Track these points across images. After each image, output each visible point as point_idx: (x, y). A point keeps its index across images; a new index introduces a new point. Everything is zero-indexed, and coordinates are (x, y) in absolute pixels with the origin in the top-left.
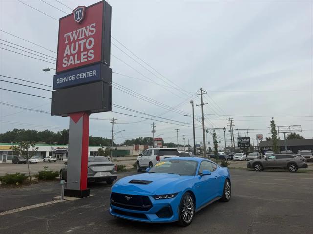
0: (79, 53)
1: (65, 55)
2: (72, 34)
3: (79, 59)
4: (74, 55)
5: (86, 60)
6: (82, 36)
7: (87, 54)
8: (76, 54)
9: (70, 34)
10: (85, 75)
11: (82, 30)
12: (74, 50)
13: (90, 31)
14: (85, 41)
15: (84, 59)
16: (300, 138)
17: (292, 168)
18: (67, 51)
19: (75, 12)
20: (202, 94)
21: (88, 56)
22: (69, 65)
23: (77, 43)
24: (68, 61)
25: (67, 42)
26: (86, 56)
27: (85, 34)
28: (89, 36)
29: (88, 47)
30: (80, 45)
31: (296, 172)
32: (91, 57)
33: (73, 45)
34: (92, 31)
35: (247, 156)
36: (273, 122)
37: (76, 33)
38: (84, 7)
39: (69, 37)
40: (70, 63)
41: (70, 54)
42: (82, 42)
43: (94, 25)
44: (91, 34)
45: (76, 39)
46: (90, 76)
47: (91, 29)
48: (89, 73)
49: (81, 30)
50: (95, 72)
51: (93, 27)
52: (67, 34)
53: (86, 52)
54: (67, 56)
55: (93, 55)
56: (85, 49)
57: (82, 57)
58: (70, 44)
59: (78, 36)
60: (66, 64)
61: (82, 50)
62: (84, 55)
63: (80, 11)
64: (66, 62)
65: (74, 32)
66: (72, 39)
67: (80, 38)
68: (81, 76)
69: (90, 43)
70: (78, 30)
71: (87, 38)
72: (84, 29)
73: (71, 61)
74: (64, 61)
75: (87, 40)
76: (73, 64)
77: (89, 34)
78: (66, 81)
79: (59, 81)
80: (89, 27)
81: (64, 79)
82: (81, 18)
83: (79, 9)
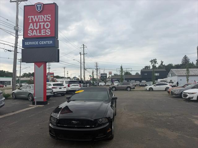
0: (40, 29)
1: (29, 29)
2: (34, 17)
3: (40, 32)
4: (36, 30)
5: (45, 34)
6: (41, 20)
7: (45, 31)
8: (38, 29)
9: (33, 17)
10: (45, 43)
11: (41, 17)
12: (37, 27)
13: (47, 18)
14: (44, 23)
15: (43, 33)
16: (130, 74)
17: (129, 89)
19: (37, 5)
20: (84, 48)
21: (46, 32)
22: (33, 35)
23: (38, 24)
24: (32, 32)
25: (30, 21)
26: (45, 32)
27: (43, 19)
28: (47, 21)
29: (46, 27)
30: (40, 25)
31: (130, 91)
32: (48, 33)
33: (35, 24)
34: (49, 19)
35: (106, 84)
36: (121, 67)
37: (37, 17)
38: (43, 3)
39: (32, 19)
40: (34, 34)
41: (33, 29)
42: (42, 24)
43: (50, 16)
44: (47, 20)
45: (37, 21)
48: (48, 42)
49: (40, 16)
50: (51, 42)
51: (49, 16)
52: (30, 17)
53: (45, 30)
54: (31, 29)
55: (50, 33)
56: (44, 28)
57: (42, 32)
58: (33, 22)
59: (39, 19)
60: (30, 34)
61: (42, 28)
62: (43, 31)
63: (40, 5)
64: (31, 33)
65: (36, 16)
66: (34, 20)
67: (40, 21)
68: (43, 43)
69: (47, 25)
70: (39, 16)
71: (45, 22)
72: (43, 16)
73: (35, 33)
74: (29, 32)
75: (45, 23)
76: (36, 35)
77: (46, 20)
78: (32, 44)
79: (27, 43)
80: (46, 16)
81: (30, 43)
82: (41, 9)
83: (39, 4)
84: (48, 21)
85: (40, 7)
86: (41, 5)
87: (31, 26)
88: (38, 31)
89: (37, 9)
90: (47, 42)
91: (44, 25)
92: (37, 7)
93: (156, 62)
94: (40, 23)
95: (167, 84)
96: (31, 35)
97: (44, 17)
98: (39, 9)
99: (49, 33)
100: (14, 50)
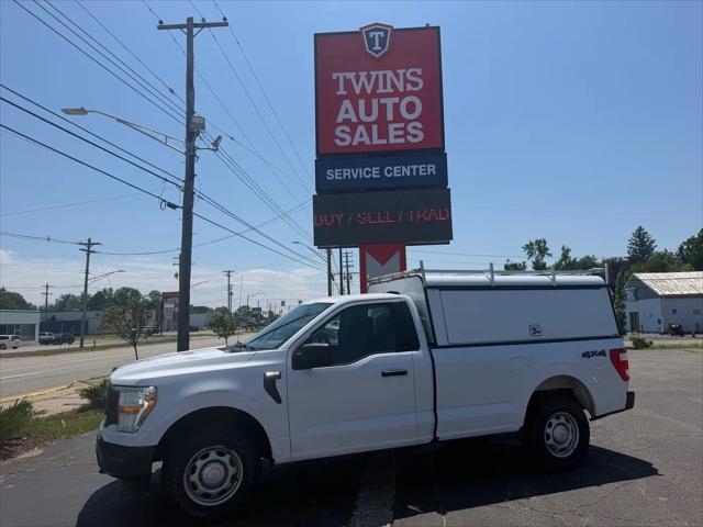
0: (382, 123)
1: (340, 120)
2: (358, 78)
3: (383, 134)
4: (368, 126)
5: (402, 141)
6: (385, 87)
7: (404, 129)
8: (374, 123)
9: (351, 76)
10: (406, 171)
11: (385, 76)
12: (368, 112)
13: (406, 81)
14: (396, 100)
15: (396, 137)
18: (347, 113)
19: (367, 33)
21: (407, 133)
22: (355, 143)
23: (375, 102)
24: (352, 134)
25: (341, 92)
26: (401, 133)
27: (393, 85)
28: (406, 93)
29: (405, 115)
30: (382, 108)
32: (415, 136)
33: (362, 103)
34: (415, 84)
37: (369, 77)
38: (391, 27)
39: (348, 83)
40: (357, 139)
41: (354, 120)
42: (389, 102)
43: (419, 71)
44: (409, 87)
45: (369, 92)
46: (421, 173)
47: (409, 77)
48: (417, 169)
49: (381, 73)
50: (432, 169)
51: (413, 74)
52: (341, 75)
53: (402, 125)
54: (347, 122)
55: (421, 136)
56: (398, 118)
57: (392, 133)
58: (354, 101)
59: (376, 86)
60: (343, 139)
61: (390, 116)
62: (396, 129)
63: (382, 34)
64: (348, 138)
65: (363, 75)
66: (358, 90)
67: (381, 90)
68: (396, 171)
69: (411, 108)
70: (374, 74)
71: (402, 96)
72: (390, 74)
73: (361, 136)
74: (338, 131)
75: (400, 100)
76: (368, 142)
77: (405, 86)
78: (355, 177)
79: (333, 175)
80: (405, 74)
81: (347, 173)
82: (383, 48)
83: (377, 27)
84: (412, 93)
86: (386, 32)
87: (346, 111)
88: (375, 127)
89: (371, 47)
90: (414, 167)
91: (396, 107)
93: (547, 249)
94: (383, 101)
96: (345, 144)
97: (397, 76)
98: (377, 48)
99: (417, 136)
100: (181, 205)
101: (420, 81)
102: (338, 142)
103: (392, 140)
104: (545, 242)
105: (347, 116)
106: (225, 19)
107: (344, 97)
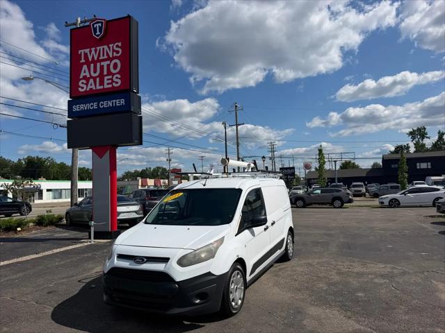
0: (101, 76)
1: (81, 77)
2: (90, 52)
3: (102, 83)
4: (95, 79)
5: (110, 86)
6: (103, 56)
7: (112, 79)
8: (97, 77)
9: (87, 51)
10: (110, 104)
11: (104, 49)
12: (95, 72)
13: (114, 51)
14: (108, 62)
15: (108, 84)
17: (337, 203)
18: (85, 72)
19: (93, 25)
20: (236, 112)
21: (113, 81)
22: (88, 89)
23: (98, 65)
24: (87, 84)
25: (83, 61)
26: (110, 81)
27: (108, 54)
28: (114, 58)
29: (112, 70)
30: (102, 67)
31: (341, 207)
32: (117, 83)
33: (92, 65)
34: (117, 52)
36: (321, 150)
37: (96, 51)
38: (105, 20)
39: (86, 55)
40: (89, 87)
41: (88, 76)
42: (105, 64)
43: (120, 44)
44: (115, 54)
45: (96, 59)
46: (117, 105)
47: (115, 48)
48: (116, 102)
49: (101, 48)
50: (123, 101)
51: (117, 46)
52: (83, 51)
53: (110, 77)
54: (85, 77)
55: (120, 82)
56: (109, 73)
57: (106, 82)
58: (88, 63)
59: (99, 56)
60: (83, 87)
61: (105, 73)
62: (108, 80)
63: (100, 24)
64: (85, 86)
65: (93, 49)
66: (90, 58)
67: (101, 58)
68: (107, 104)
69: (115, 67)
70: (98, 48)
71: (111, 60)
72: (106, 47)
73: (92, 86)
74: (80, 84)
75: (111, 62)
76: (94, 88)
77: (113, 54)
78: (86, 109)
79: (76, 108)
80: (113, 47)
81: (82, 107)
82: (101, 33)
84: (116, 58)
85: (100, 28)
86: (102, 23)
87: (84, 72)
88: (98, 79)
89: (95, 32)
90: (114, 101)
91: (108, 66)
92: (95, 30)
93: (426, 134)
95: (438, 190)
96: (84, 89)
98: (98, 33)
101: (120, 50)
102: (80, 89)
103: (106, 86)
104: (425, 129)
105: (85, 74)
106: (95, 16)
107: (83, 64)
